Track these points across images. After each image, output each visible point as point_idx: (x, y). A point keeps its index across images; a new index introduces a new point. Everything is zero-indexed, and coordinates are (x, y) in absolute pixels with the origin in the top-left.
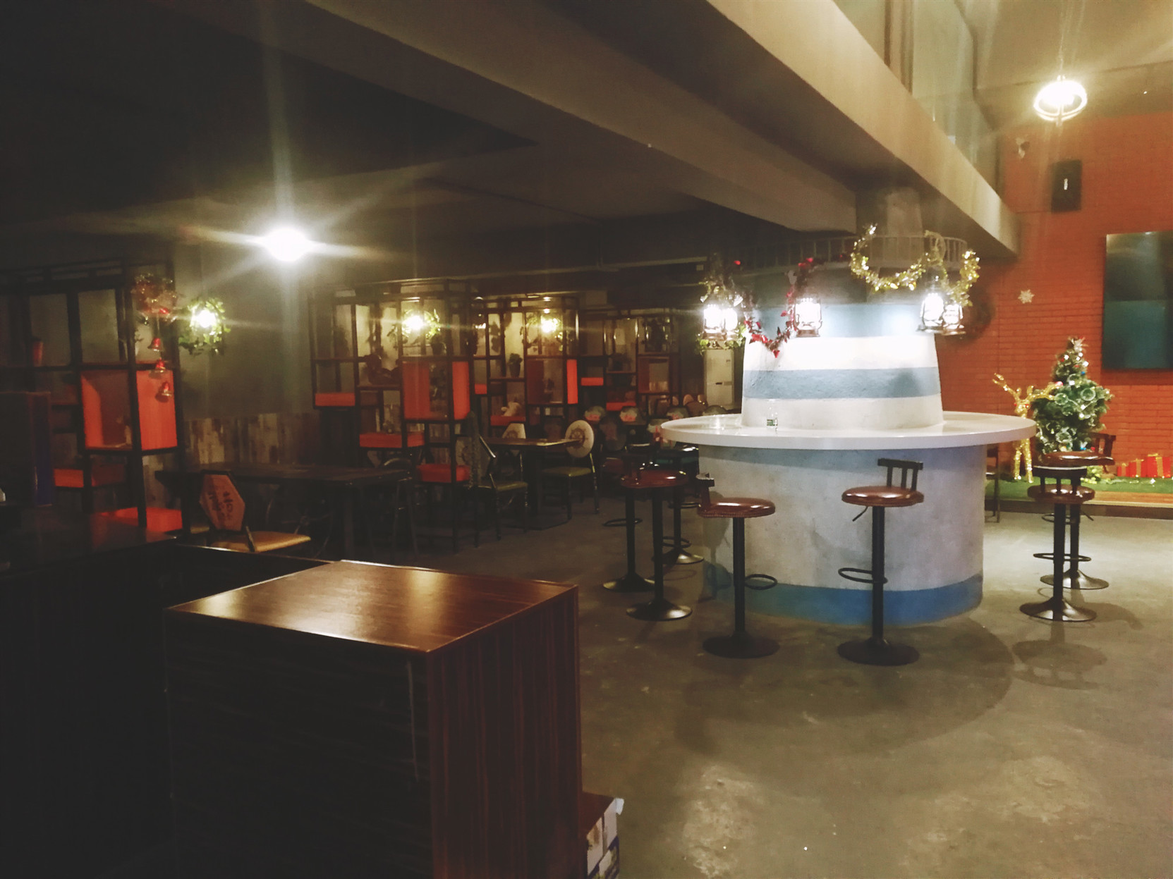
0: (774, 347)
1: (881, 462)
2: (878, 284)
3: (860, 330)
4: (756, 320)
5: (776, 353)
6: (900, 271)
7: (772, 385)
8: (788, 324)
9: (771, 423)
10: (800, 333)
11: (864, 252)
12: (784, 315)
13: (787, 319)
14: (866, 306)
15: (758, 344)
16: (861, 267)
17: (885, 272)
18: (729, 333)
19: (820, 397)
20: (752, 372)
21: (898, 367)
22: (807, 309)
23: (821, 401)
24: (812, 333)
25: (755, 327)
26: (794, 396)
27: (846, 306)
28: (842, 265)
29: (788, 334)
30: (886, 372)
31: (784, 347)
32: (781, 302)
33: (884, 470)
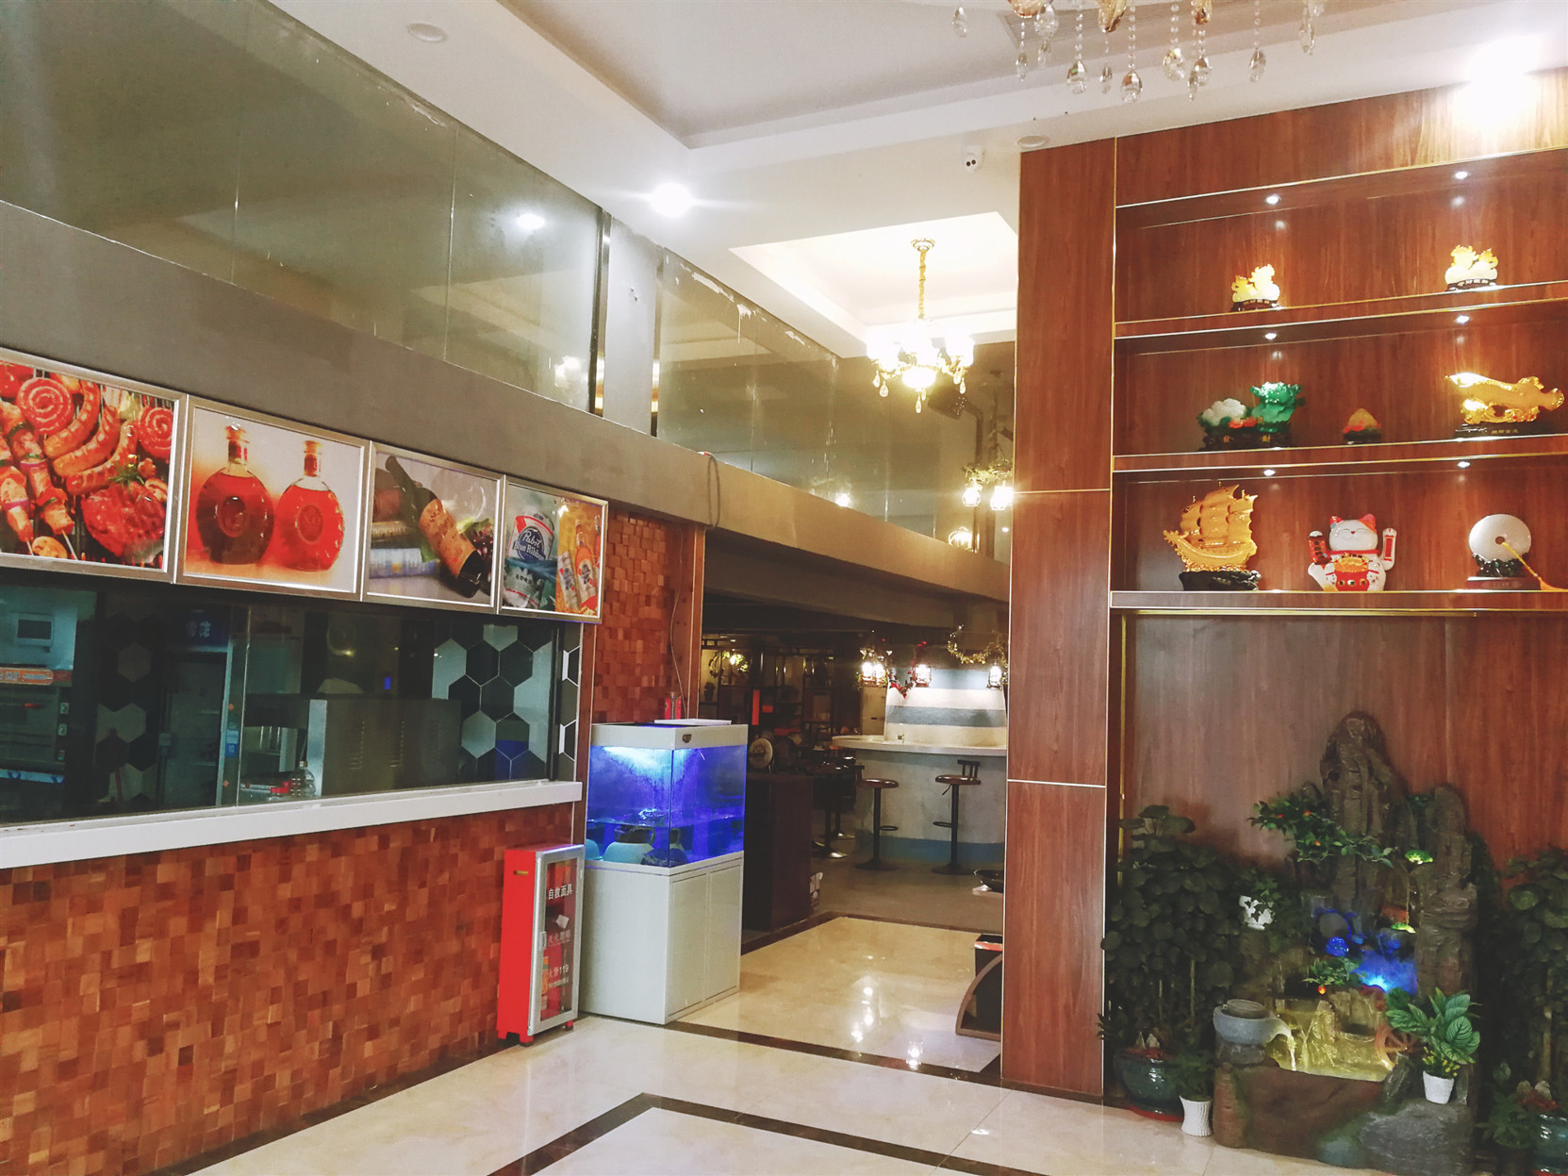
0: (903, 692)
1: (959, 762)
2: (963, 659)
3: (954, 685)
4: (894, 674)
5: (905, 695)
6: (978, 652)
7: (902, 715)
8: (911, 679)
9: (900, 738)
10: (918, 685)
11: (954, 641)
12: (910, 673)
13: (911, 676)
14: (959, 672)
15: (894, 689)
16: (953, 649)
17: (968, 653)
18: (878, 680)
19: (930, 724)
20: (891, 707)
21: (977, 708)
22: (922, 671)
23: (931, 726)
24: (925, 685)
25: (893, 679)
26: (916, 723)
27: (946, 670)
28: (944, 647)
29: (912, 685)
30: (969, 711)
31: (910, 692)
32: (907, 666)
33: (961, 766)
